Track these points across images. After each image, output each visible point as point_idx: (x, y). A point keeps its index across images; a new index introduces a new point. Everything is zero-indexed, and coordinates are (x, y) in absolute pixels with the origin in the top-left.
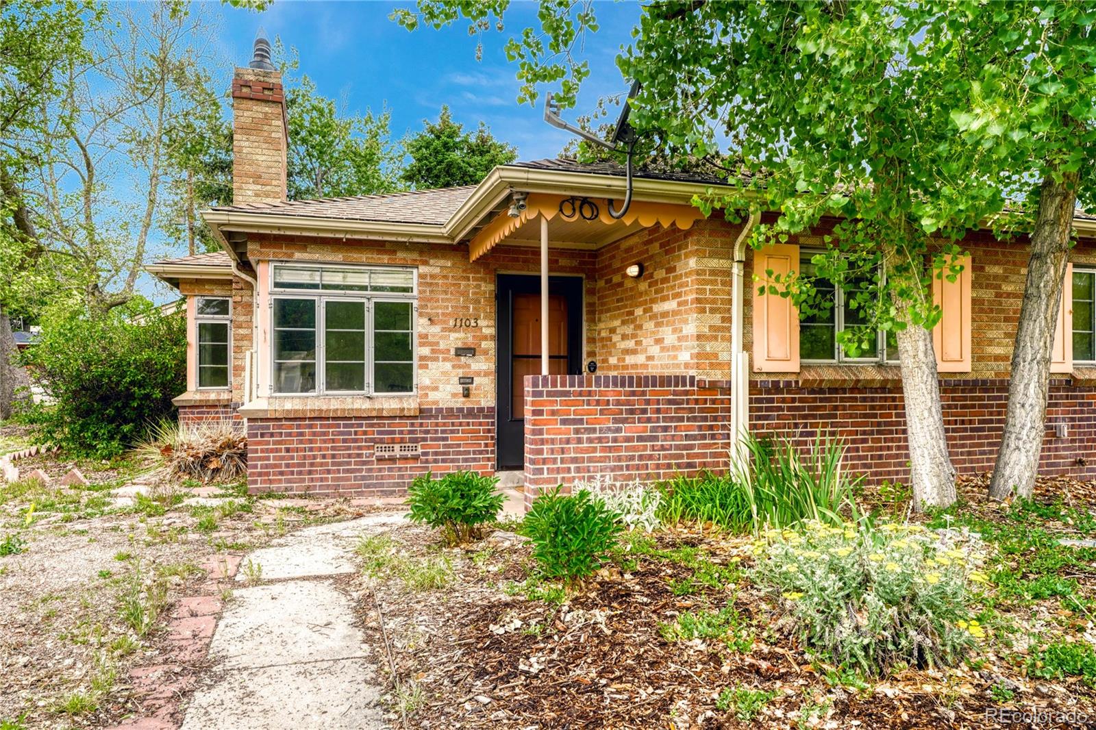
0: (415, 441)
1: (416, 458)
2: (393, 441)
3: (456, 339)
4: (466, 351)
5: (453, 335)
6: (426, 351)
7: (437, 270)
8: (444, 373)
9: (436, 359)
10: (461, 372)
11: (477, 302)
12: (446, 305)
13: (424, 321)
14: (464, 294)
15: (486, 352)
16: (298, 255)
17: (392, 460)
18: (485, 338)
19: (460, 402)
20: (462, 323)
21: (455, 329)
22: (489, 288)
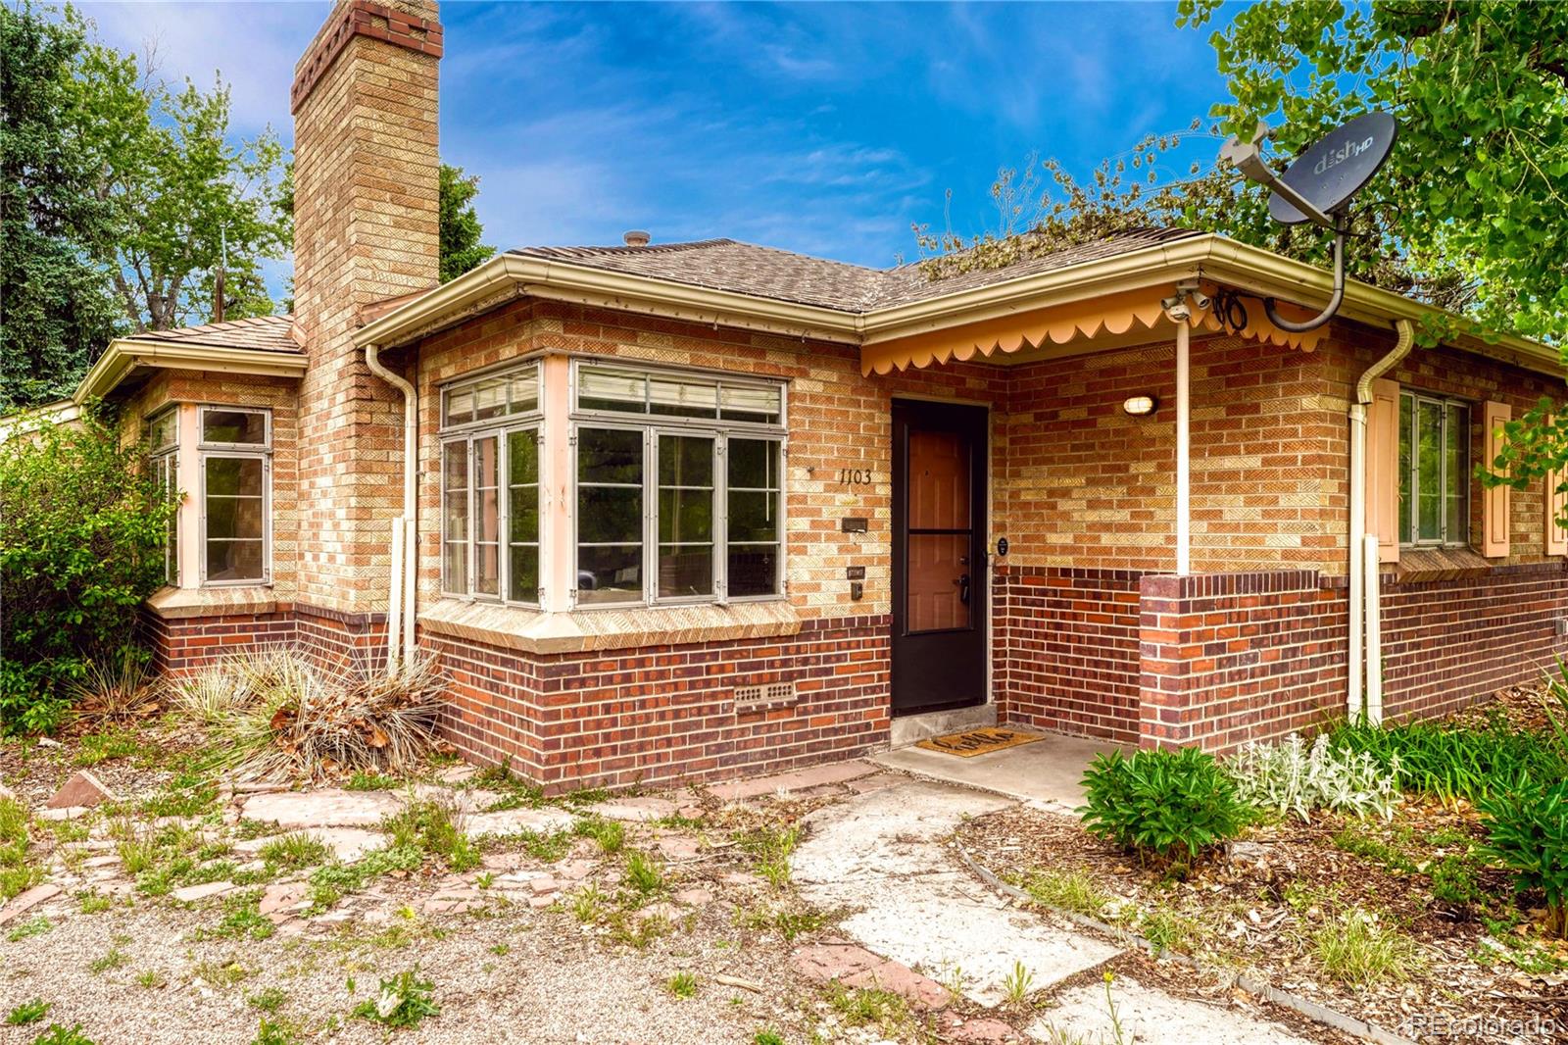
0: (789, 677)
1: (791, 706)
2: (760, 680)
3: (843, 504)
4: (855, 524)
5: (840, 498)
6: (802, 524)
7: (819, 388)
8: (829, 562)
9: (815, 538)
10: (848, 559)
11: (869, 441)
12: (829, 448)
13: (801, 473)
14: (853, 428)
15: (879, 526)
16: (624, 350)
17: (761, 712)
18: (878, 502)
19: (846, 610)
20: (852, 478)
21: (840, 487)
22: (883, 419)
